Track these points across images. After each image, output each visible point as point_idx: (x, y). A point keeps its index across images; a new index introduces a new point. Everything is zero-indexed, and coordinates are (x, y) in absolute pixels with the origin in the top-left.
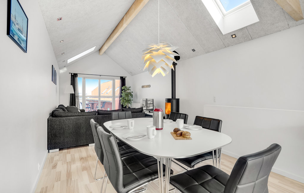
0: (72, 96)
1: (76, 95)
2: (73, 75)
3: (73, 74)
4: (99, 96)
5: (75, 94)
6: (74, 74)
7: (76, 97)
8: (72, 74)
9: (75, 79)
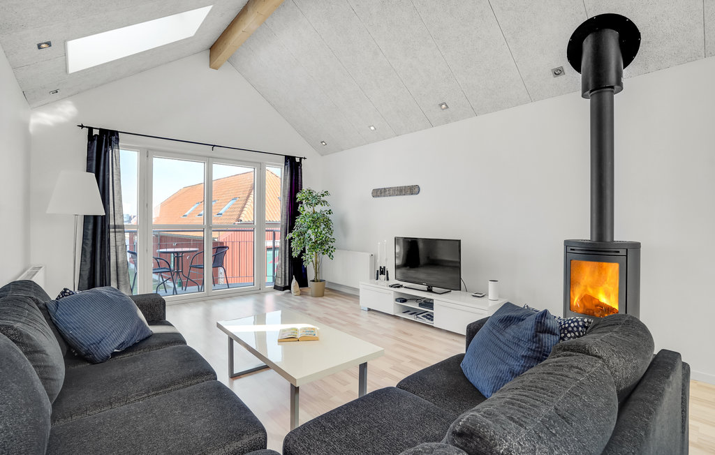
0: (91, 227)
1: (112, 223)
2: (100, 137)
3: (96, 132)
4: (209, 227)
5: (105, 219)
6: (101, 130)
7: (112, 230)
8: (91, 129)
9: (106, 151)
